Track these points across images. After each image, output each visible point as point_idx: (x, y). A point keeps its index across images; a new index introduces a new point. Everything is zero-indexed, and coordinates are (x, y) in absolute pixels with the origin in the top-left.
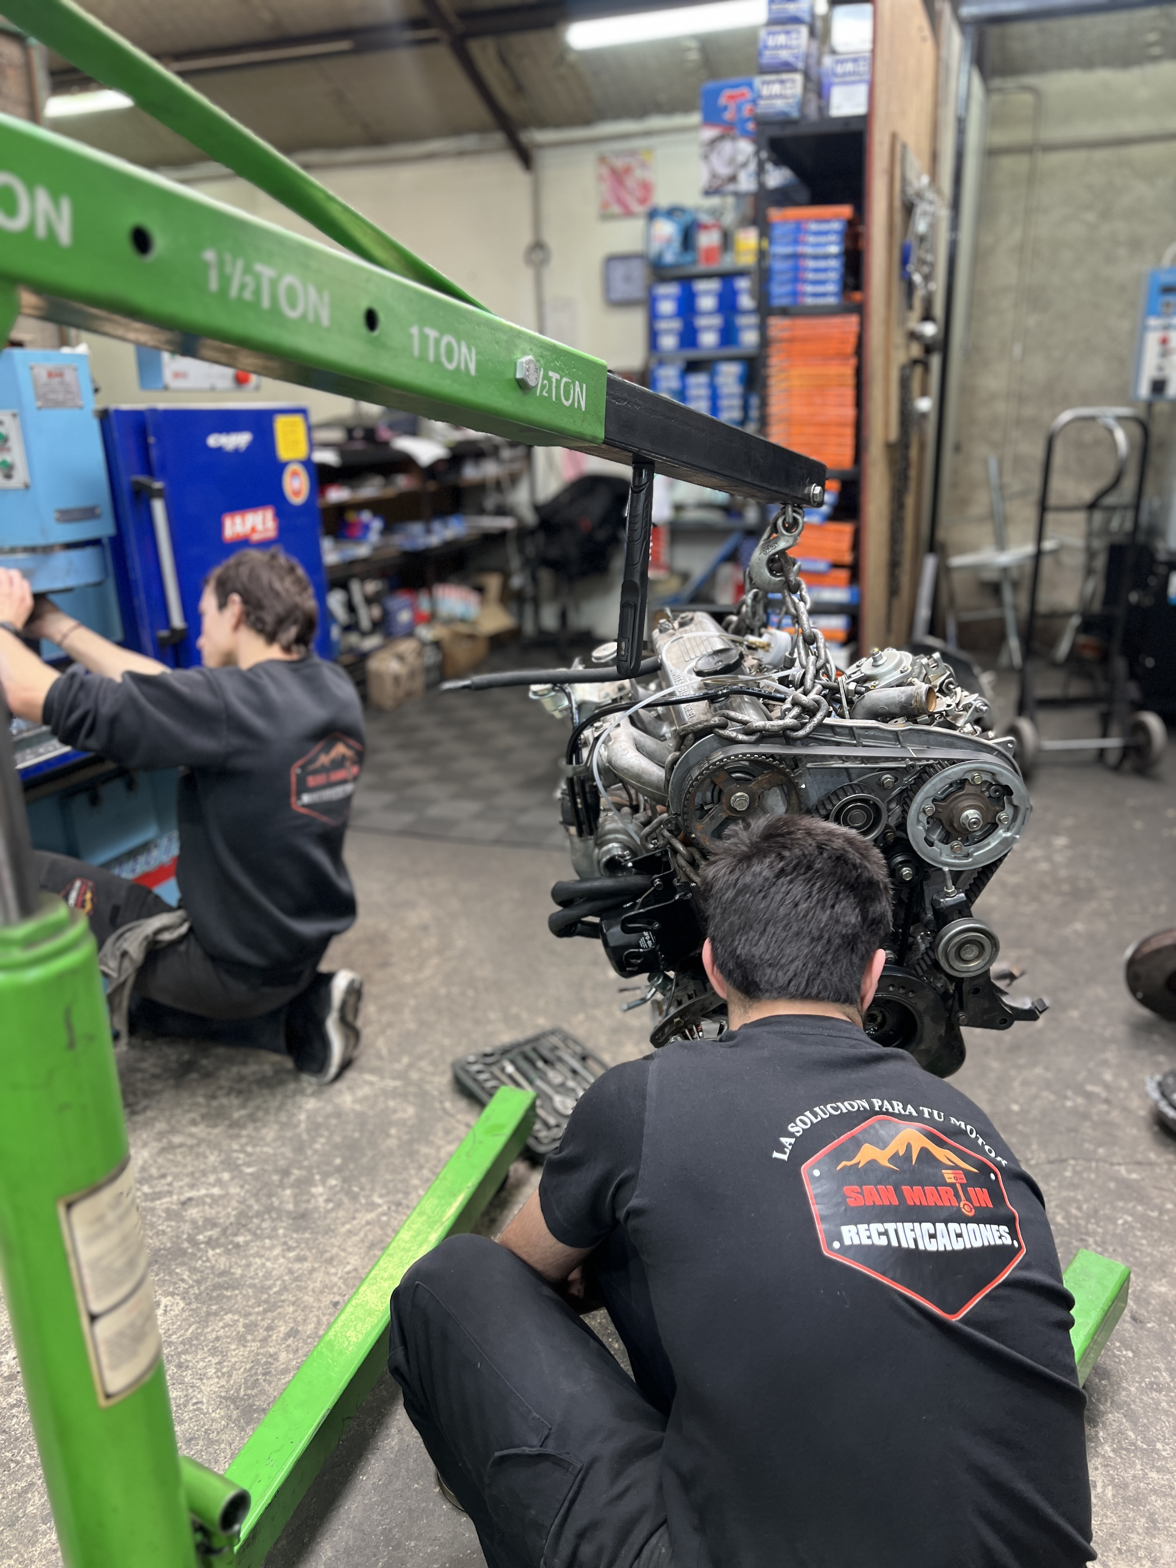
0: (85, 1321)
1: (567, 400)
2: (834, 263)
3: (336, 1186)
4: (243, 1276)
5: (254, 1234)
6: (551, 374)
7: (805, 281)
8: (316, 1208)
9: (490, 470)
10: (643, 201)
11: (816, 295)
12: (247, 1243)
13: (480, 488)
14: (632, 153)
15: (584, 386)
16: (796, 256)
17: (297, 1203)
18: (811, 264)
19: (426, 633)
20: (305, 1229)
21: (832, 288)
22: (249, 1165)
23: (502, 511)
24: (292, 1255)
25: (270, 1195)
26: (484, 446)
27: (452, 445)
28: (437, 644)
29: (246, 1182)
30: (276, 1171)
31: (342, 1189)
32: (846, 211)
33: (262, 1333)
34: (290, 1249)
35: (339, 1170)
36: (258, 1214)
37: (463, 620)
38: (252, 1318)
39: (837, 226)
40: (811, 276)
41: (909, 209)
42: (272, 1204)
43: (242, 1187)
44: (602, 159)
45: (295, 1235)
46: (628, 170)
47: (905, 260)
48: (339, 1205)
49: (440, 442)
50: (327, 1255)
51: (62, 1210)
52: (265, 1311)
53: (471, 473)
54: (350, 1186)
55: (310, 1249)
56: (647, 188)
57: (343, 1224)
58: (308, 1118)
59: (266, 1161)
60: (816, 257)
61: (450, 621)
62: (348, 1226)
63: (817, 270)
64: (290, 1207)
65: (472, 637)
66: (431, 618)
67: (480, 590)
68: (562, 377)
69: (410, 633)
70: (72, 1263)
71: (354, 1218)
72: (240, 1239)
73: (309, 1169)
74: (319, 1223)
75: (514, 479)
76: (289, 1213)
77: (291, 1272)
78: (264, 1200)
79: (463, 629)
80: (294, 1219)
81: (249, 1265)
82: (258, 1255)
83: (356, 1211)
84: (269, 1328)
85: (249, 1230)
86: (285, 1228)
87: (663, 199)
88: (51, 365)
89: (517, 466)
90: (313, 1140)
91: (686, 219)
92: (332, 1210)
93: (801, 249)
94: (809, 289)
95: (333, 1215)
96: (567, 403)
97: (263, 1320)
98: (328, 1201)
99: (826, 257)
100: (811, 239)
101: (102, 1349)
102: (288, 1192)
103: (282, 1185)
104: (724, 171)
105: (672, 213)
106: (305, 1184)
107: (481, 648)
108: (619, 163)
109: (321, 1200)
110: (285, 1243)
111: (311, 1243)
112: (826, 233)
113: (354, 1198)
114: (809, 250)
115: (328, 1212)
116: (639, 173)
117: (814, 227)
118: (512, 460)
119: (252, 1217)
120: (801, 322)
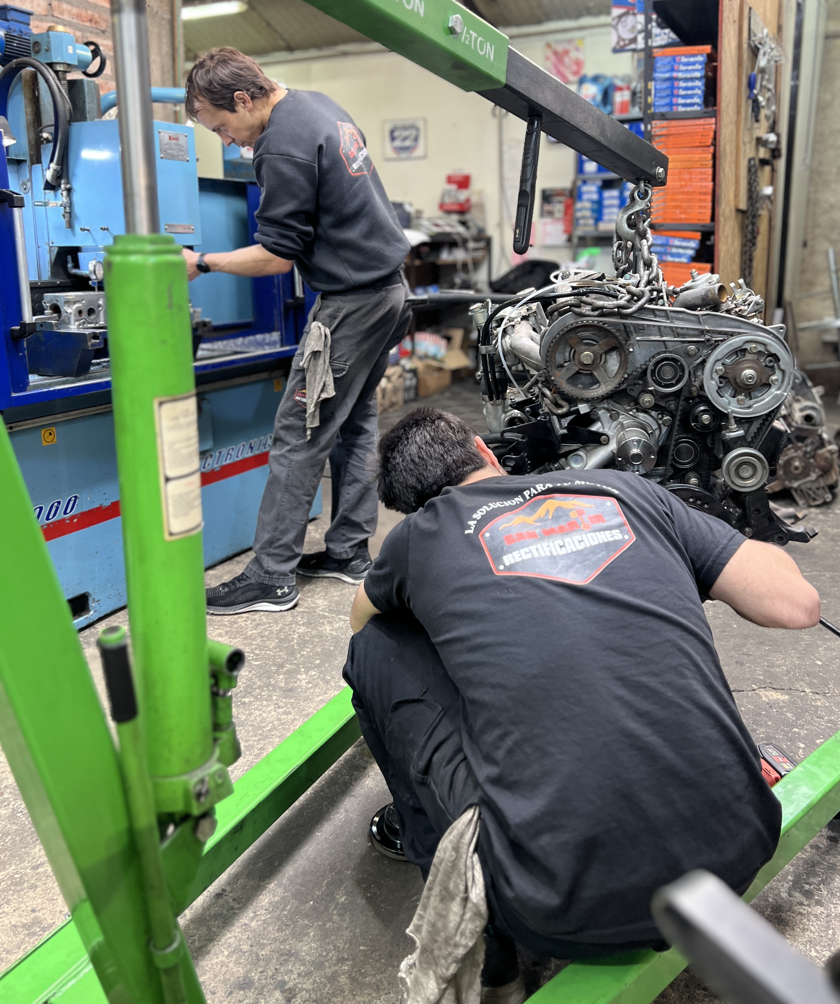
0: (162, 480)
1: (482, 50)
2: (698, 83)
3: (315, 675)
4: (245, 720)
5: (256, 698)
6: (471, 32)
7: (678, 96)
8: (300, 686)
9: (459, 255)
10: (575, 73)
11: (685, 105)
12: (251, 702)
13: (452, 267)
14: (570, 41)
15: (493, 47)
16: (672, 79)
17: (287, 683)
18: (682, 84)
19: (407, 364)
20: (291, 697)
21: (697, 100)
22: (256, 660)
23: (466, 285)
24: (280, 710)
25: (269, 678)
26: (456, 237)
27: (432, 234)
28: (414, 372)
29: (253, 669)
30: (274, 664)
31: (319, 677)
32: (708, 48)
33: (256, 751)
34: (279, 707)
35: (318, 666)
36: (259, 687)
37: (434, 358)
38: (251, 743)
39: (700, 59)
40: (682, 92)
41: (755, 51)
42: (270, 682)
43: (250, 672)
44: (549, 46)
45: (284, 700)
46: (566, 52)
47: (751, 85)
48: (316, 685)
49: (425, 233)
50: (306, 712)
51: (156, 405)
52: (260, 740)
53: (445, 256)
54: (325, 676)
55: (294, 709)
56: (579, 63)
57: (318, 696)
58: (299, 637)
59: (268, 659)
60: (686, 80)
61: (426, 356)
62: (321, 697)
63: (686, 88)
64: (283, 685)
65: (440, 369)
66: (411, 354)
67: (449, 339)
68: (478, 37)
69: (397, 363)
70: (159, 440)
71: (326, 693)
72: (247, 700)
73: (298, 665)
74: (301, 694)
75: (476, 264)
76: (281, 688)
77: (279, 720)
78: (264, 680)
79: (435, 364)
80: (284, 691)
81: (251, 714)
82: (257, 709)
83: (328, 689)
84: (262, 749)
85: (253, 696)
86: (277, 696)
87: (589, 71)
88: (171, 133)
89: (479, 254)
90: (301, 649)
91: (606, 83)
92: (311, 687)
93: (675, 74)
94: (681, 101)
95: (312, 690)
96: (482, 53)
97: (258, 744)
98: (308, 683)
99: (692, 79)
100: (682, 68)
101: (170, 501)
102: (282, 676)
103: (277, 672)
104: (628, 36)
105: (596, 79)
106: (292, 674)
107: (447, 379)
108: (560, 48)
109: (304, 682)
110: (277, 704)
111: (294, 705)
112: (694, 64)
113: (327, 682)
114: (680, 75)
115: (307, 689)
116: (574, 54)
117: (684, 60)
118: (476, 249)
119: (256, 689)
120: (674, 123)
